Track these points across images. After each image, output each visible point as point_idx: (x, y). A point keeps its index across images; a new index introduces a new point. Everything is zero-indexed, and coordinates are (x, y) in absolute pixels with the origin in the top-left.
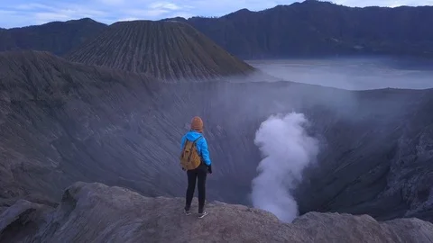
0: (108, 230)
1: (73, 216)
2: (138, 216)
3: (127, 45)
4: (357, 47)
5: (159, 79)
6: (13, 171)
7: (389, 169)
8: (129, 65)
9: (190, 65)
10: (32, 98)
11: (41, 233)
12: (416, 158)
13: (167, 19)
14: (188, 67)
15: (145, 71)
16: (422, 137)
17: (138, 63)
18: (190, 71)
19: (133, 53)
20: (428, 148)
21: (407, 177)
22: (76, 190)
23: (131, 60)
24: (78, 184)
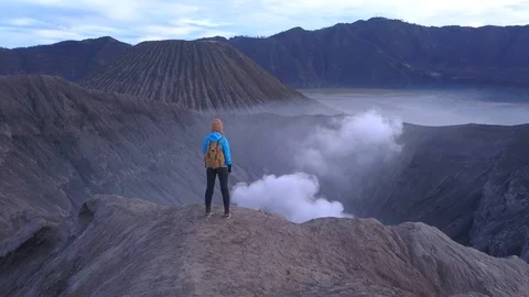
0: (126, 232)
1: (91, 226)
2: (154, 219)
3: (156, 68)
4: (435, 74)
5: (194, 110)
6: (12, 220)
7: (472, 222)
8: (158, 93)
9: (231, 93)
10: (39, 132)
11: (57, 250)
12: (505, 209)
13: (204, 39)
14: (229, 96)
15: (177, 101)
16: (512, 183)
17: (168, 91)
18: (231, 102)
19: (162, 79)
20: (520, 197)
21: (494, 233)
22: (94, 203)
23: (160, 87)
24: (97, 196)
